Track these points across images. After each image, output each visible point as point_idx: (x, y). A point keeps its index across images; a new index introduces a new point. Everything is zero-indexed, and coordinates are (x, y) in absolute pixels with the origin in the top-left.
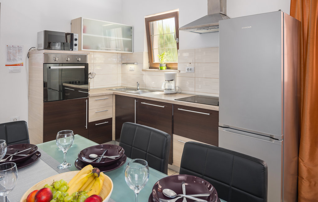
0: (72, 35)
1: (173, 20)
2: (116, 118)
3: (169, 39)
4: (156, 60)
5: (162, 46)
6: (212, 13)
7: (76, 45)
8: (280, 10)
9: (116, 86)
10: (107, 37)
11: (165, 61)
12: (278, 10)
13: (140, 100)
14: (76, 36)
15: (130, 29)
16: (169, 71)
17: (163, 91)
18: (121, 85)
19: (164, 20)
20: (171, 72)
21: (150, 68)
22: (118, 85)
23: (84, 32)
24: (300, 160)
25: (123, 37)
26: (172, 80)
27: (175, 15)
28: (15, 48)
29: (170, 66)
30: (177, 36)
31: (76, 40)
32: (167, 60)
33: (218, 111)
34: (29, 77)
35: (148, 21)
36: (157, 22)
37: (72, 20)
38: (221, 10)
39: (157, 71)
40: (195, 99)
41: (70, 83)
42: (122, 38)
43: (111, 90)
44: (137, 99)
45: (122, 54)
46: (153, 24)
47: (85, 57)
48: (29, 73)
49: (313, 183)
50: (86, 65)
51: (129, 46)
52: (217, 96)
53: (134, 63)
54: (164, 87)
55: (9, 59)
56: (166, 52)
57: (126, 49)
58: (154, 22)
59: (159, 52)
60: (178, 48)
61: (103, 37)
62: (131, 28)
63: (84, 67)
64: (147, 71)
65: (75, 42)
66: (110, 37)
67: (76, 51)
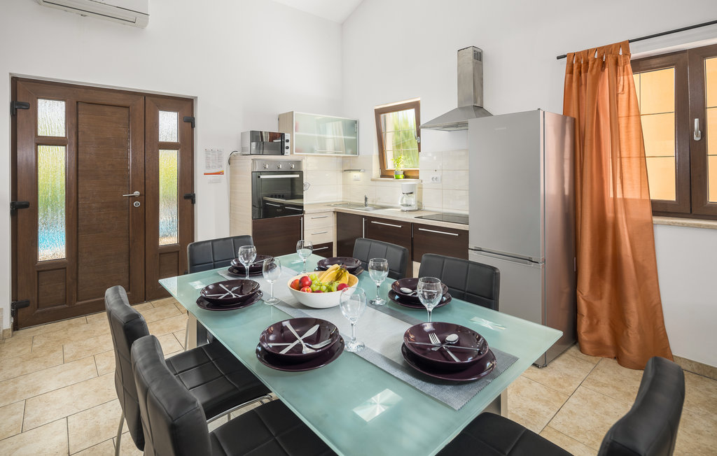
0: (282, 136)
1: (412, 112)
2: (338, 242)
3: (407, 135)
4: (390, 166)
5: (398, 146)
6: (464, 106)
7: (287, 148)
8: (539, 109)
9: (335, 200)
10: (322, 136)
11: (401, 167)
12: (536, 109)
13: (369, 219)
14: (287, 136)
15: (354, 124)
16: (408, 181)
17: (399, 208)
18: (341, 200)
19: (400, 112)
20: (411, 181)
21: (382, 176)
22: (338, 200)
23: (296, 131)
24: (578, 293)
25: (344, 135)
26: (411, 193)
27: (416, 106)
28: (214, 152)
29: (409, 174)
30: (419, 134)
31: (288, 141)
32: (405, 166)
33: (468, 231)
34: (231, 188)
35: (379, 113)
36: (391, 114)
37: (280, 115)
38: (475, 102)
39: (392, 181)
40: (443, 217)
41: (272, 197)
42: (343, 137)
43: (330, 206)
44: (365, 217)
45: (343, 157)
46: (385, 117)
47: (298, 163)
48: (231, 183)
49: (595, 321)
50: (301, 173)
51: (353, 147)
52: (467, 213)
53: (360, 170)
54: (402, 202)
55: (208, 167)
56: (404, 155)
57: (349, 151)
58: (387, 114)
59: (394, 155)
60: (419, 151)
61: (316, 135)
62: (356, 122)
63: (298, 176)
64: (378, 180)
65: (286, 144)
66: (324, 136)
67: (288, 156)
